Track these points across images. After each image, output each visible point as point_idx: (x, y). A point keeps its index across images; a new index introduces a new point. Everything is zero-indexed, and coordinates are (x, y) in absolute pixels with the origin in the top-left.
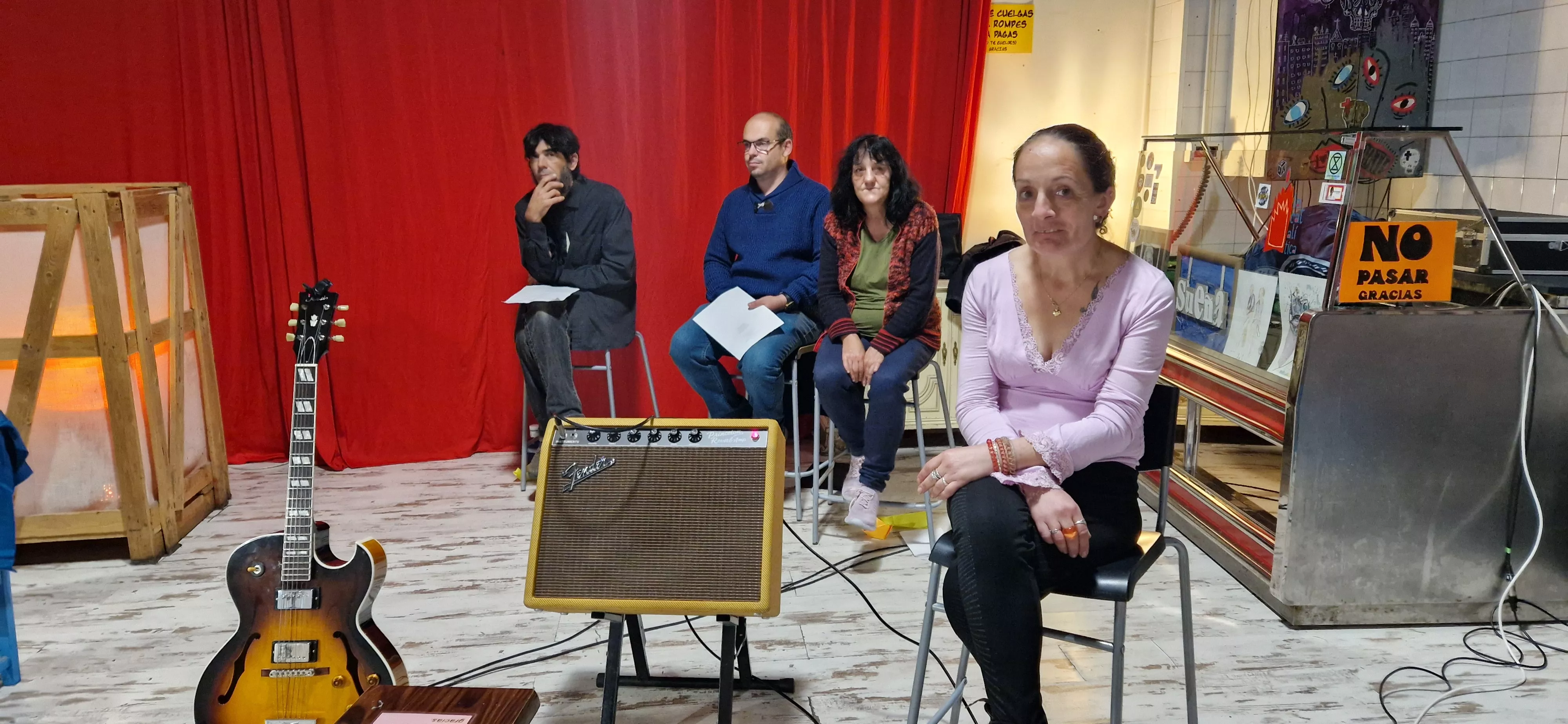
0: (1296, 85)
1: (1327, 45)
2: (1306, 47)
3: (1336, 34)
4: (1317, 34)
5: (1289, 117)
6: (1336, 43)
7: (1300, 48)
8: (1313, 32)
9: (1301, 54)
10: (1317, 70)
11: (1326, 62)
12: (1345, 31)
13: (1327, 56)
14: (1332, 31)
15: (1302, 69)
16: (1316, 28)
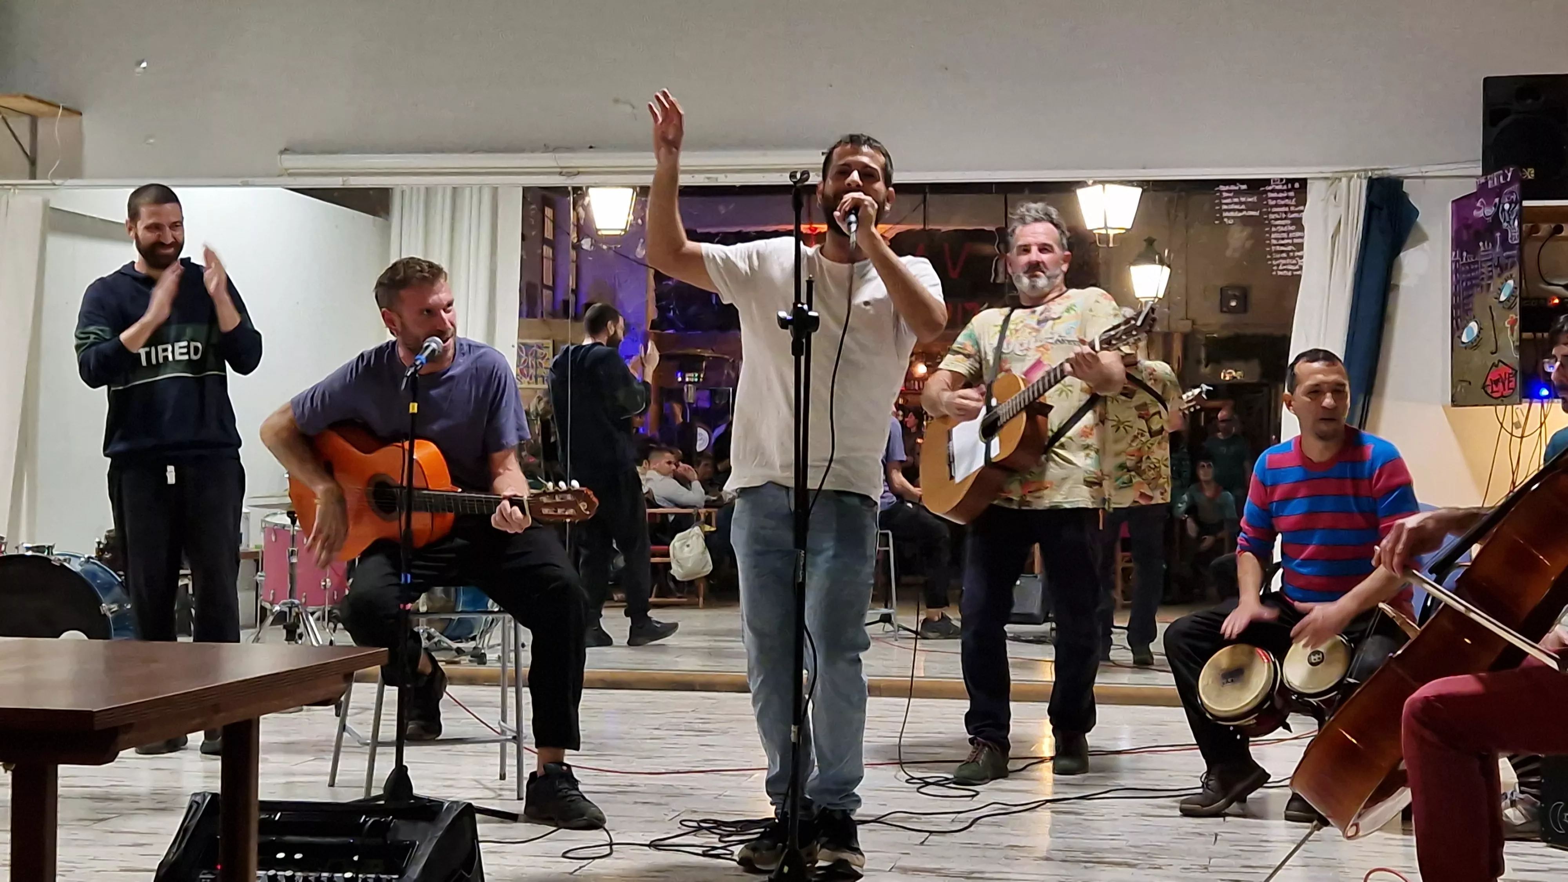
0: (1468, 304)
1: (1491, 260)
3: (1498, 249)
4: (1482, 249)
5: (1464, 339)
6: (1499, 258)
7: (1469, 264)
8: (1480, 247)
9: (1470, 271)
10: (1485, 288)
11: (1491, 278)
12: (1506, 245)
13: (1492, 271)
14: (1494, 246)
15: (1472, 286)
16: (1481, 244)
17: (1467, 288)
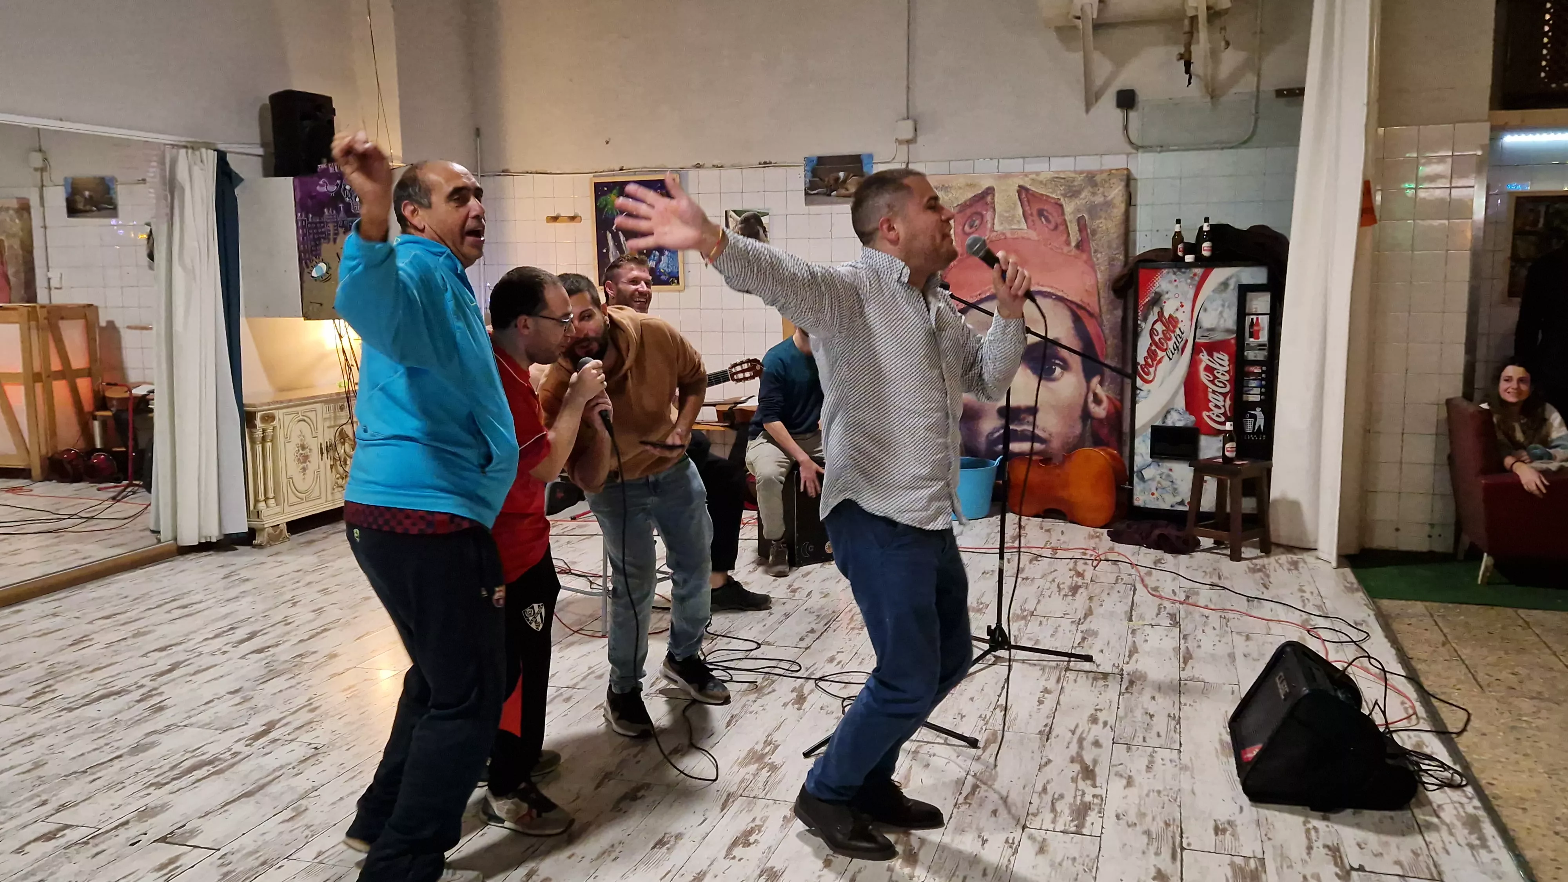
0: (316, 250)
1: (337, 222)
2: (321, 223)
3: (342, 214)
4: (327, 213)
5: (314, 274)
6: (343, 221)
7: (316, 223)
8: (324, 213)
9: (316, 228)
10: (331, 240)
11: (336, 234)
12: (348, 213)
13: (337, 230)
14: (339, 212)
15: (319, 239)
16: (325, 210)
17: (314, 240)
